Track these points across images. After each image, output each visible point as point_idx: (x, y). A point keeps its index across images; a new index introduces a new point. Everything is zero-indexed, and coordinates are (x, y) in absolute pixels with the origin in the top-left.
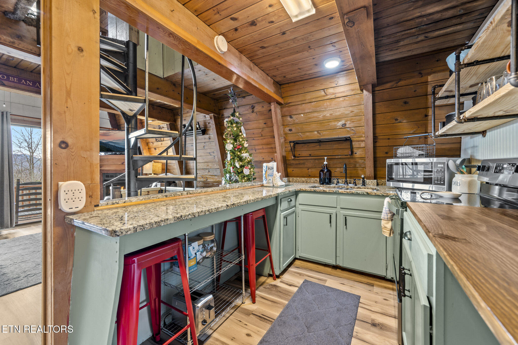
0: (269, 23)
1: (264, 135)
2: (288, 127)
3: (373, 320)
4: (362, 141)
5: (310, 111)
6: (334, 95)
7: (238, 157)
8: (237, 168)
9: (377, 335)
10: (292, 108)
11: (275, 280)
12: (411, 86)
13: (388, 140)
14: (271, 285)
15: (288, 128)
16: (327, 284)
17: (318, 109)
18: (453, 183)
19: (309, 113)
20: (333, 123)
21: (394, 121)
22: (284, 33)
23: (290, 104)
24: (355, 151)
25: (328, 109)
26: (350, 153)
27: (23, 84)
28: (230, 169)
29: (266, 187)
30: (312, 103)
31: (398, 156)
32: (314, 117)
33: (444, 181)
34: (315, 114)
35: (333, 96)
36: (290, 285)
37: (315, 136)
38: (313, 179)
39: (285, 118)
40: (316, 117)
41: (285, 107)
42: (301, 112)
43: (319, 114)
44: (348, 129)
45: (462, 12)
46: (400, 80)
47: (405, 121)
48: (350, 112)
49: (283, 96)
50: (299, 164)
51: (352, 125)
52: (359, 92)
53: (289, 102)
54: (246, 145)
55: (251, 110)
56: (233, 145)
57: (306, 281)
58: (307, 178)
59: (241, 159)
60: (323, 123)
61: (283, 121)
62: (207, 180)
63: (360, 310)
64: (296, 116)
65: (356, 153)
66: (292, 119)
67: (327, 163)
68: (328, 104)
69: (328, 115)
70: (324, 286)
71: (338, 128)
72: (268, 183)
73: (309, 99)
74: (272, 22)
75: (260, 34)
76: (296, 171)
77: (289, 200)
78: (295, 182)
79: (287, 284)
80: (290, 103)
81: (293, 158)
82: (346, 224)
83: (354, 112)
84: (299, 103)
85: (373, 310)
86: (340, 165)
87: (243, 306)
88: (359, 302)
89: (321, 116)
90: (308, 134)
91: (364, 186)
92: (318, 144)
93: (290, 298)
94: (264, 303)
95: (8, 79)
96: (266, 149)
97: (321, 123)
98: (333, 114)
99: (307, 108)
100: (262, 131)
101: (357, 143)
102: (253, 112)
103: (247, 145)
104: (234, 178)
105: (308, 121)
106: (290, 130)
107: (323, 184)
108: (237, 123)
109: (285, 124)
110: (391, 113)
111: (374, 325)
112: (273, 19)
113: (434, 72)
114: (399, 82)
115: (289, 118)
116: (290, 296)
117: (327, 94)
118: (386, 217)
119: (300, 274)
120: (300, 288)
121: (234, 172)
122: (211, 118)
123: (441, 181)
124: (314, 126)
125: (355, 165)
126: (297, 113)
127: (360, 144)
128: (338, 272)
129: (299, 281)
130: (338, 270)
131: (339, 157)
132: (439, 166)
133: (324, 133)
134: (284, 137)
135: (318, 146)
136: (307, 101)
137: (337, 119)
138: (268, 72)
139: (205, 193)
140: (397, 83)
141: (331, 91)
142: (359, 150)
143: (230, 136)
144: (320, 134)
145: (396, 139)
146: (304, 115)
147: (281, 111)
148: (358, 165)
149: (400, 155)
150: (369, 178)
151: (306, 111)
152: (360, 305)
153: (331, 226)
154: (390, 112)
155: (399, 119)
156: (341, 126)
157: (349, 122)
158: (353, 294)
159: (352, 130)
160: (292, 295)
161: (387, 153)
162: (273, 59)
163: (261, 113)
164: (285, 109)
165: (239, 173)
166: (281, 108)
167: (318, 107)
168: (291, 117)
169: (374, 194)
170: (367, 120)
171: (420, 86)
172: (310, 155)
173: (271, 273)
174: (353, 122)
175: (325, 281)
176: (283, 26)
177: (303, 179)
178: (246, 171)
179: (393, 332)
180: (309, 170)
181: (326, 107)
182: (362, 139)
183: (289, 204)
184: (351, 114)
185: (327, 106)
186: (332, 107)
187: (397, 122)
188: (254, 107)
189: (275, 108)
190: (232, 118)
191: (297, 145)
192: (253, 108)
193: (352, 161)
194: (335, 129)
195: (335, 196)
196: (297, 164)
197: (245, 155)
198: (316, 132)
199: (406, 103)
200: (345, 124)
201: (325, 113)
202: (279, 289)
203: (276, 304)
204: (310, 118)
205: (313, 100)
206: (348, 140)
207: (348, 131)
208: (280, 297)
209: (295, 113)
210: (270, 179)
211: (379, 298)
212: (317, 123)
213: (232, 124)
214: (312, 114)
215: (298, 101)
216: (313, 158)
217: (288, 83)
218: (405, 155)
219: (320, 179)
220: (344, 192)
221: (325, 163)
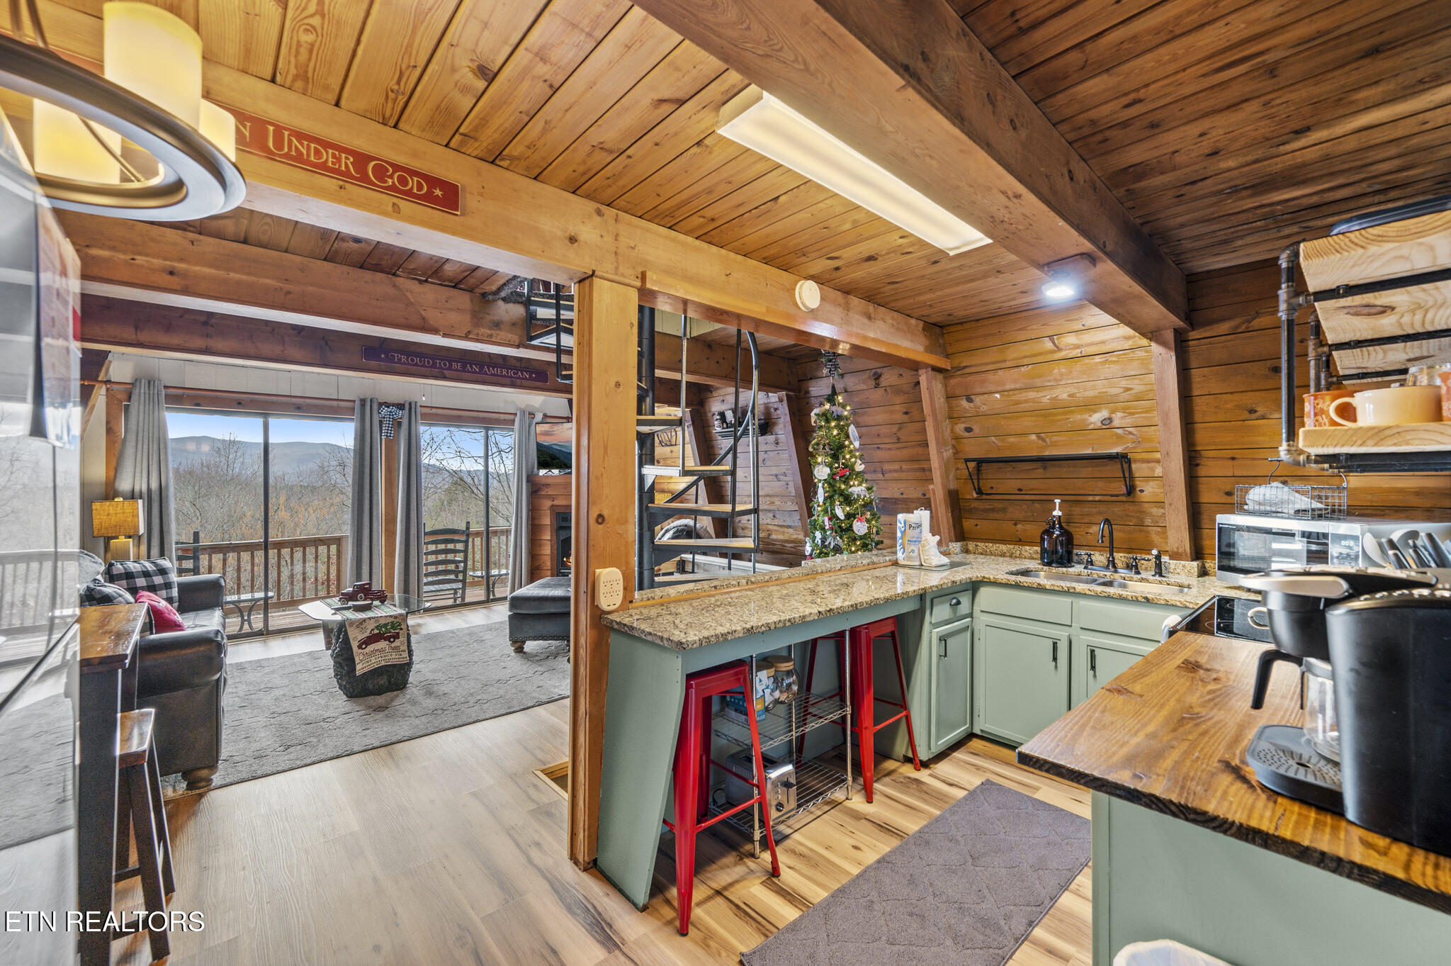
0: (903, 254)
1: (903, 438)
2: (963, 422)
4: (1156, 461)
5: (1018, 386)
6: (1080, 350)
7: (842, 493)
8: (838, 518)
10: (971, 378)
11: (918, 769)
13: (1230, 462)
14: (909, 778)
15: (963, 426)
16: (1037, 796)
17: (1038, 382)
19: (1016, 392)
20: (1078, 417)
21: (1246, 415)
22: (936, 262)
23: (966, 371)
24: (1140, 484)
25: (1064, 382)
26: (1124, 490)
27: (469, 372)
28: (823, 522)
29: (904, 566)
30: (1025, 368)
31: (1249, 508)
32: (1026, 401)
34: (1032, 393)
35: (1076, 353)
36: (951, 785)
37: (1031, 445)
38: (1028, 548)
39: (954, 402)
40: (1033, 400)
41: (955, 377)
42: (992, 388)
43: (1041, 394)
44: (1119, 431)
46: (1256, 314)
48: (1122, 390)
49: (950, 350)
50: (993, 510)
51: (1129, 421)
53: (964, 364)
54: (859, 467)
55: (873, 383)
56: (831, 468)
57: (988, 783)
58: (1012, 547)
59: (848, 500)
60: (1050, 415)
61: (950, 408)
62: (769, 535)
64: (981, 397)
65: (1142, 491)
66: (971, 405)
67: (1060, 514)
68: (1064, 370)
69: (1064, 396)
70: (1030, 798)
71: (1091, 427)
72: (909, 558)
73: (1012, 360)
74: (909, 253)
75: (886, 269)
76: (984, 526)
77: (954, 601)
78: (982, 554)
79: (944, 781)
80: (966, 367)
81: (975, 495)
82: (1093, 668)
83: (1132, 392)
84: (990, 367)
87: (847, 803)
89: (1045, 398)
90: (1012, 439)
91: (1161, 575)
92: (1039, 464)
93: (947, 806)
94: (889, 806)
95: (450, 368)
96: (909, 470)
97: (1045, 416)
98: (1078, 395)
99: (1010, 379)
100: (900, 429)
101: (1144, 465)
102: (877, 386)
103: (863, 466)
104: (831, 542)
105: (1012, 409)
106: (969, 430)
107: (1049, 564)
108: (839, 418)
109: (955, 416)
110: (1236, 397)
112: (910, 250)
115: (964, 403)
116: (946, 802)
117: (1061, 346)
119: (978, 768)
120: (972, 794)
121: (831, 529)
122: (781, 400)
124: (1026, 423)
125: (1142, 520)
126: (984, 390)
127: (1153, 470)
129: (975, 781)
131: (1097, 498)
132: (1343, 543)
133: (1056, 438)
134: (954, 446)
135: (1041, 471)
136: (1009, 364)
137: (1091, 405)
139: (778, 582)
140: (1248, 321)
141: (1071, 339)
142: (1151, 483)
143: (824, 448)
144: (1044, 440)
145: (1253, 459)
146: (1001, 396)
147: (946, 386)
148: (1148, 521)
149: (1257, 507)
150: (1175, 556)
151: (1007, 387)
153: (1056, 667)
154: (1232, 393)
155: (1261, 410)
156: (1100, 424)
157: (1119, 414)
159: (1131, 433)
160: (953, 802)
161: (1228, 494)
162: (920, 294)
163: (897, 390)
164: (953, 382)
165: (844, 530)
166: (945, 378)
167: (1039, 377)
168: (969, 400)
169: (1163, 602)
170: (1166, 415)
172: (1020, 490)
173: (910, 755)
174: (1132, 414)
175: (1037, 789)
176: (928, 257)
177: (1004, 548)
178: (860, 528)
180: (1019, 526)
181: (1059, 377)
182: (1158, 455)
183: (955, 612)
184: (1125, 396)
185: (1061, 374)
186: (1073, 378)
187: (1254, 416)
188: (880, 376)
189: (929, 382)
190: (827, 406)
191: (984, 466)
192: (877, 377)
193: (1131, 508)
194: (1083, 429)
195: (1067, 600)
196: (986, 510)
197: (858, 489)
198: (1033, 437)
200: (1110, 419)
201: (1054, 393)
202: (924, 788)
203: (914, 812)
204: (1018, 403)
205: (1026, 361)
206: (1123, 459)
207: (1118, 436)
208: (925, 801)
209: (979, 390)
210: (913, 551)
212: (1036, 416)
213: (828, 421)
214: (1024, 394)
215: (987, 364)
216: (1027, 497)
217: (962, 323)
218: (1268, 508)
219: (1043, 551)
220: (1088, 592)
221: (1057, 513)
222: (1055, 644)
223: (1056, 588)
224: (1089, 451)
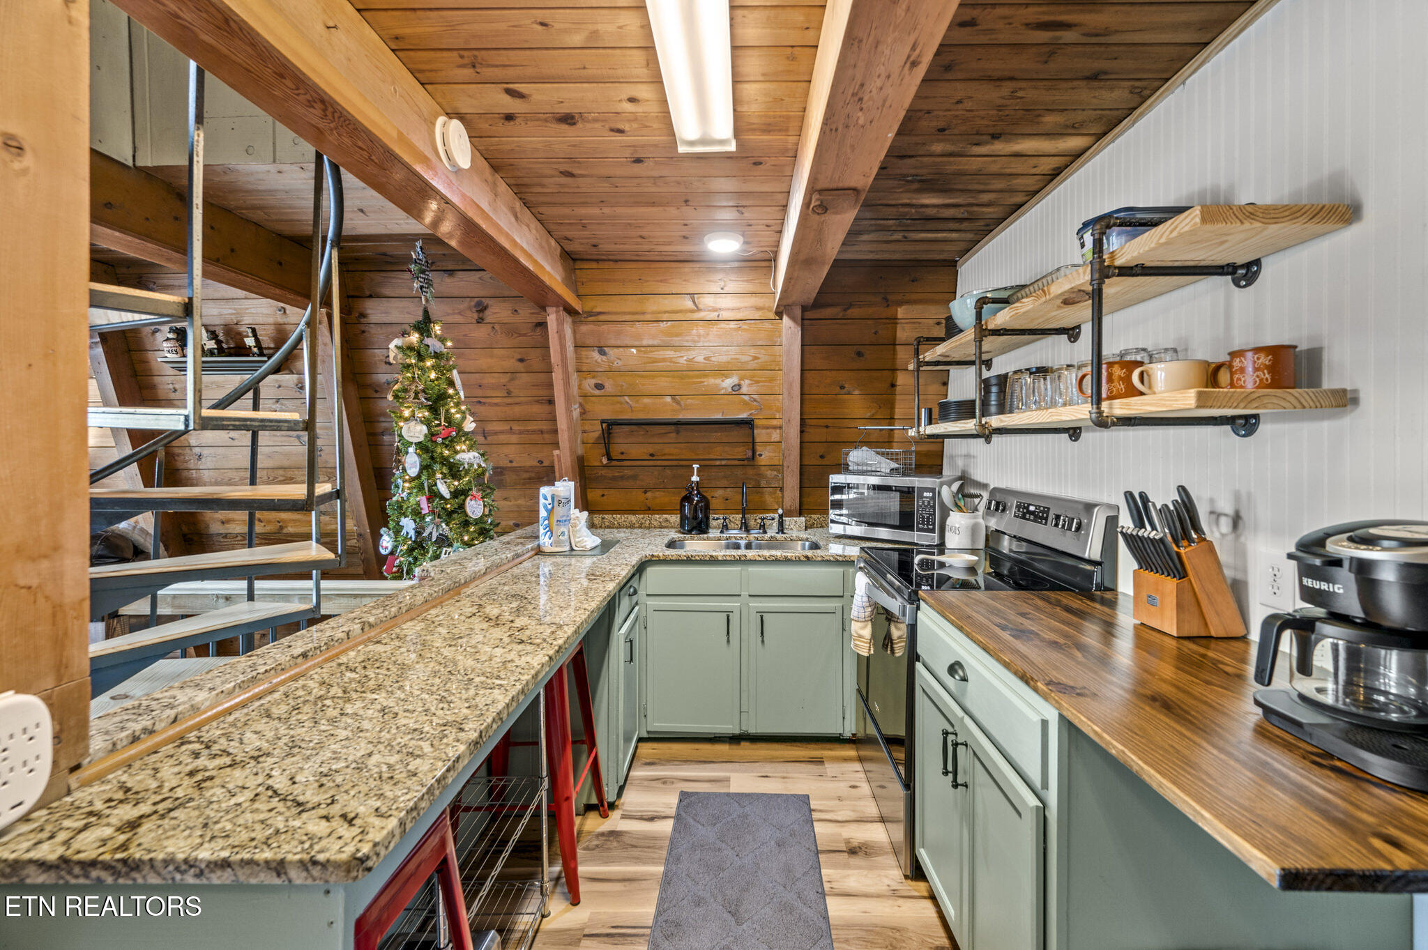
0: (613, 130)
1: (515, 392)
2: (593, 377)
3: (847, 841)
4: (775, 428)
5: (656, 342)
6: (716, 314)
7: (445, 461)
8: (442, 497)
9: (865, 872)
10: (605, 327)
11: (605, 816)
12: (870, 322)
13: (825, 430)
14: (602, 834)
15: (593, 382)
16: (734, 788)
17: (676, 341)
18: (947, 528)
19: (653, 349)
20: (712, 381)
21: (837, 390)
22: (639, 161)
23: (602, 318)
24: (759, 449)
25: (701, 344)
26: (750, 454)
28: (418, 504)
29: (551, 554)
30: (662, 325)
31: (851, 468)
32: (664, 360)
33: (934, 524)
34: (669, 352)
35: (713, 316)
36: (652, 819)
37: (665, 409)
38: (658, 517)
39: (584, 352)
40: (671, 360)
41: (586, 323)
42: (629, 343)
43: (678, 354)
44: (746, 398)
46: (851, 306)
47: (856, 392)
48: (750, 358)
49: (582, 291)
50: (622, 478)
51: (753, 389)
52: (772, 315)
53: (598, 310)
54: (469, 425)
55: (476, 316)
56: (429, 426)
57: (684, 796)
58: (641, 516)
59: (454, 471)
60: (688, 376)
61: (578, 359)
63: (819, 828)
64: (616, 350)
65: (760, 455)
66: (604, 358)
67: (698, 479)
68: (702, 332)
69: (700, 359)
70: (728, 795)
71: (722, 392)
72: (558, 543)
73: (653, 313)
74: (622, 131)
76: (613, 496)
77: (632, 590)
78: (609, 527)
79: (641, 818)
80: (599, 313)
81: (605, 461)
82: (762, 633)
83: (759, 361)
84: (627, 318)
85: (840, 818)
86: (725, 483)
87: (547, 925)
88: (811, 810)
89: (682, 359)
90: (646, 400)
91: (783, 533)
92: (673, 427)
93: (664, 853)
94: (603, 894)
96: (521, 432)
97: (682, 378)
98: (713, 359)
99: (649, 334)
100: (512, 379)
101: (764, 431)
102: (480, 321)
103: (474, 425)
104: (433, 530)
105: (649, 367)
106: (599, 386)
107: (690, 532)
108: (437, 356)
109: (584, 369)
110: (833, 374)
111: (853, 851)
112: (626, 127)
113: (908, 302)
114: (848, 309)
115: (595, 355)
116: (661, 848)
117: (701, 306)
118: (862, 615)
119: (664, 781)
120: (678, 818)
121: (432, 512)
123: (928, 524)
124: (663, 383)
125: (759, 482)
126: (619, 343)
127: (770, 435)
128: (746, 749)
129: (668, 801)
130: (743, 744)
131: (724, 463)
132: (926, 494)
133: (689, 401)
134: (581, 405)
135: (673, 435)
136: (648, 317)
137: (722, 371)
138: (552, 227)
140: (845, 310)
141: (707, 301)
142: (767, 448)
143: (416, 397)
144: (678, 403)
145: (840, 428)
146: (638, 351)
147: (574, 332)
148: (763, 483)
149: (856, 468)
150: (789, 513)
151: (645, 342)
152: (815, 815)
153: (728, 641)
154: (830, 370)
155: (848, 388)
156: (730, 390)
157: (747, 382)
158: (794, 796)
159: (755, 400)
160: (667, 842)
161: (822, 457)
162: (584, 204)
163: (511, 330)
164: (584, 328)
165: (453, 512)
166: (574, 322)
167: (677, 336)
168: (602, 353)
169: (820, 559)
170: (791, 385)
171: (885, 324)
172: (652, 455)
173: (594, 800)
174: (757, 382)
175: (727, 780)
176: (644, 146)
177: (632, 518)
178: (475, 508)
179: (887, 853)
180: (649, 494)
181: (696, 338)
182: (775, 422)
183: (631, 602)
184: (753, 365)
185: (699, 336)
186: (709, 341)
187: (843, 391)
188: (485, 308)
189: (560, 323)
190: (414, 338)
191: (616, 429)
192: (482, 309)
193: (750, 472)
194: (714, 394)
195: (736, 569)
196: (614, 479)
197: (468, 456)
198: (668, 399)
199: (859, 354)
200: (739, 386)
201: (692, 354)
202: (627, 839)
203: (635, 885)
204: (655, 361)
205: (665, 317)
206: (748, 424)
207: (745, 403)
208: (638, 860)
209: (613, 342)
210: (563, 533)
211: (842, 787)
212: (673, 377)
213: (421, 357)
214: (661, 352)
215: (625, 313)
216: (659, 463)
217: (597, 261)
218: (865, 468)
219: (683, 518)
220: (758, 558)
221: (695, 478)
222: (728, 617)
223: (728, 558)
224: (719, 416)
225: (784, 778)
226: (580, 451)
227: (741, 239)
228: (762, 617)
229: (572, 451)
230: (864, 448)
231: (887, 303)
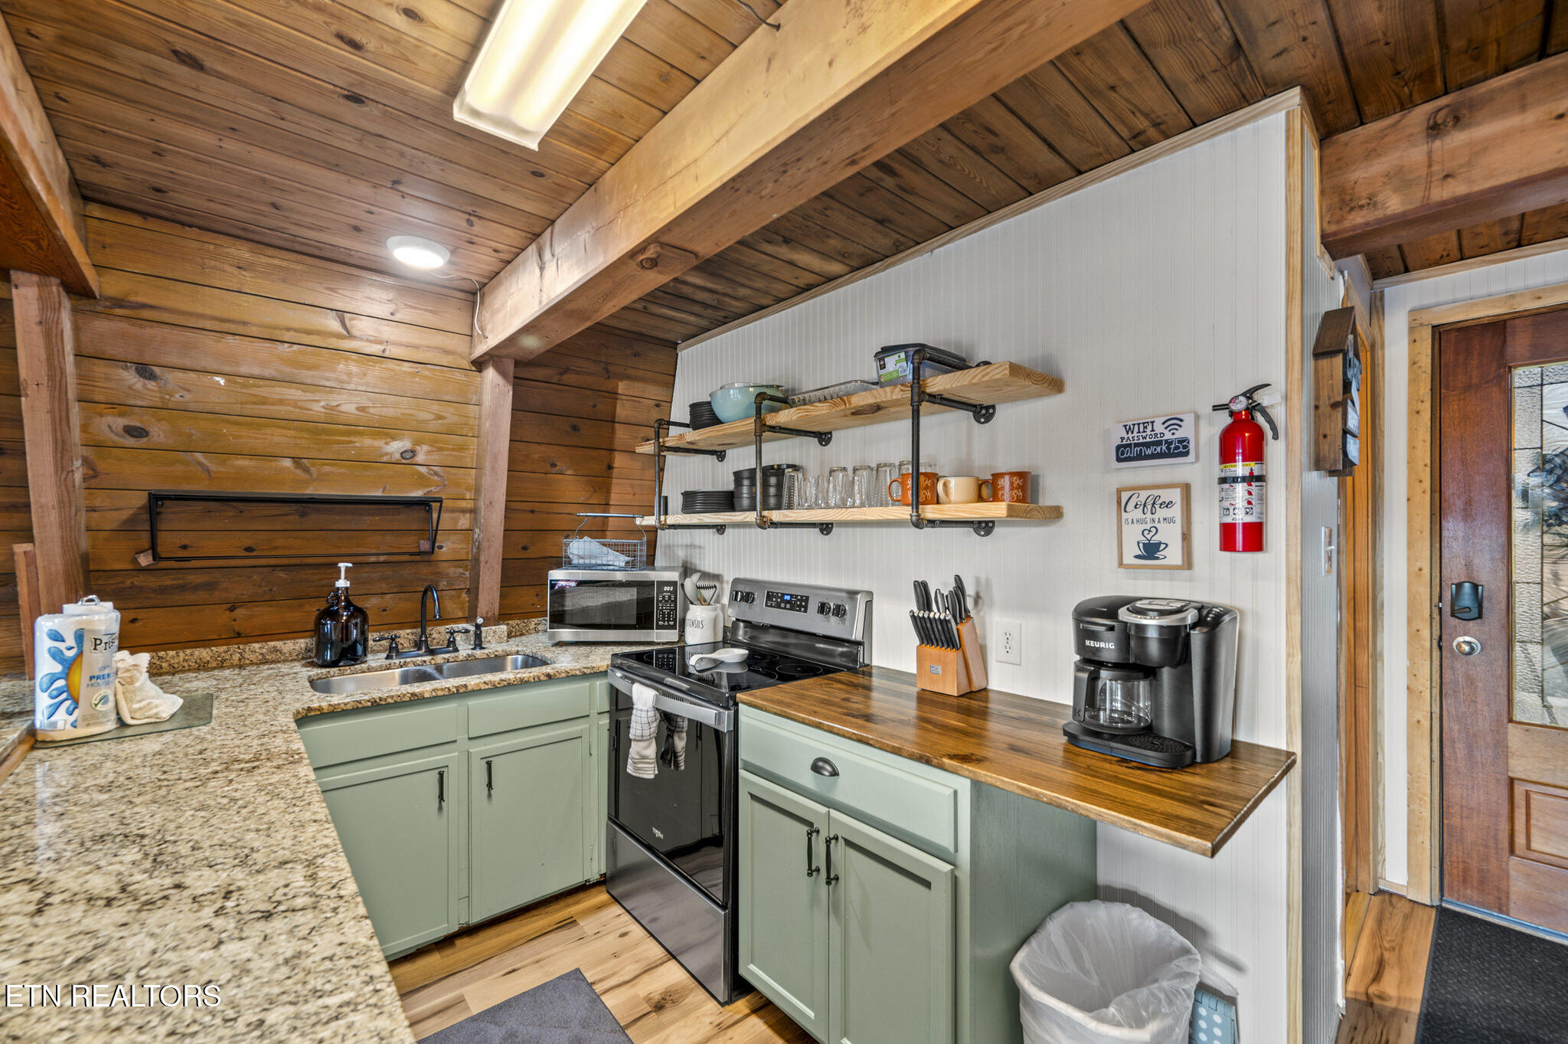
0: (340, 36)
2: (121, 415)
3: (648, 999)
4: (463, 511)
5: (267, 373)
6: (381, 347)
9: (682, 1023)
12: (587, 392)
13: (530, 515)
15: (121, 422)
16: (476, 1007)
17: (307, 376)
18: (689, 623)
19: (261, 382)
20: (368, 442)
21: (548, 468)
23: (146, 314)
24: (440, 539)
25: (352, 386)
26: (426, 546)
30: (279, 346)
31: (575, 562)
32: (281, 402)
33: (674, 620)
34: (292, 391)
35: (375, 349)
37: (281, 479)
38: (257, 646)
39: (102, 369)
40: (295, 404)
41: (109, 316)
42: (214, 366)
43: (309, 396)
44: (423, 469)
45: (714, 303)
46: (567, 371)
47: (570, 472)
48: (432, 416)
50: (182, 588)
51: (436, 458)
52: (466, 364)
60: (326, 431)
61: (83, 377)
63: (609, 1001)
64: (179, 374)
65: (441, 547)
66: (150, 384)
67: (348, 584)
69: (349, 408)
70: (473, 1019)
71: (385, 459)
72: (91, 719)
73: (263, 326)
74: (356, 46)
75: (240, 24)
80: (144, 306)
81: (145, 560)
82: (490, 785)
83: (445, 421)
84: (208, 325)
85: (627, 978)
86: (384, 587)
88: (590, 985)
89: (317, 404)
90: (242, 462)
91: (481, 647)
97: (314, 432)
98: (372, 410)
101: (447, 515)
105: (250, 409)
106: (135, 432)
109: (102, 398)
110: (543, 448)
111: (659, 1007)
112: (371, 44)
113: (629, 378)
114: (565, 373)
115: (129, 377)
117: (354, 332)
123: (669, 620)
124: (277, 438)
125: (437, 582)
126: (187, 362)
127: (456, 521)
128: (466, 948)
130: (459, 942)
131: (382, 558)
132: (666, 588)
133: (327, 469)
134: (86, 461)
136: (251, 330)
137: (386, 429)
140: (561, 374)
141: (366, 327)
142: (452, 538)
144: (306, 470)
145: (548, 513)
146: (227, 381)
147: (76, 329)
148: (441, 585)
149: (580, 561)
151: (244, 370)
152: (598, 988)
153: (441, 808)
154: (539, 443)
155: (560, 466)
156: (398, 456)
157: (425, 448)
158: (560, 978)
159: (436, 474)
161: (525, 548)
164: (103, 325)
166: (82, 311)
167: (307, 368)
168: (147, 374)
170: (495, 458)
171: (604, 397)
172: (249, 549)
174: (440, 449)
175: (461, 1001)
176: (381, 84)
177: (204, 653)
180: (240, 612)
181: (345, 377)
182: (463, 504)
184: (435, 425)
185: (350, 374)
186: (366, 385)
187: (554, 470)
191: (171, 506)
193: (424, 570)
194: (370, 462)
196: (163, 590)
198: (288, 463)
199: (575, 428)
200: (413, 452)
201: (336, 399)
204: (264, 401)
205: (288, 336)
206: (424, 504)
207: (421, 476)
209: (172, 360)
210: (104, 699)
211: (611, 941)
212: (301, 430)
214: (278, 390)
215: (202, 316)
216: (263, 562)
217: (144, 215)
218: (588, 561)
219: (322, 643)
220: (483, 687)
221: (342, 583)
222: (441, 775)
223: (440, 693)
224: (378, 493)
225: (537, 962)
226: (84, 543)
227: (448, 256)
228: (489, 764)
229: (68, 543)
230: (586, 538)
231: (609, 375)
